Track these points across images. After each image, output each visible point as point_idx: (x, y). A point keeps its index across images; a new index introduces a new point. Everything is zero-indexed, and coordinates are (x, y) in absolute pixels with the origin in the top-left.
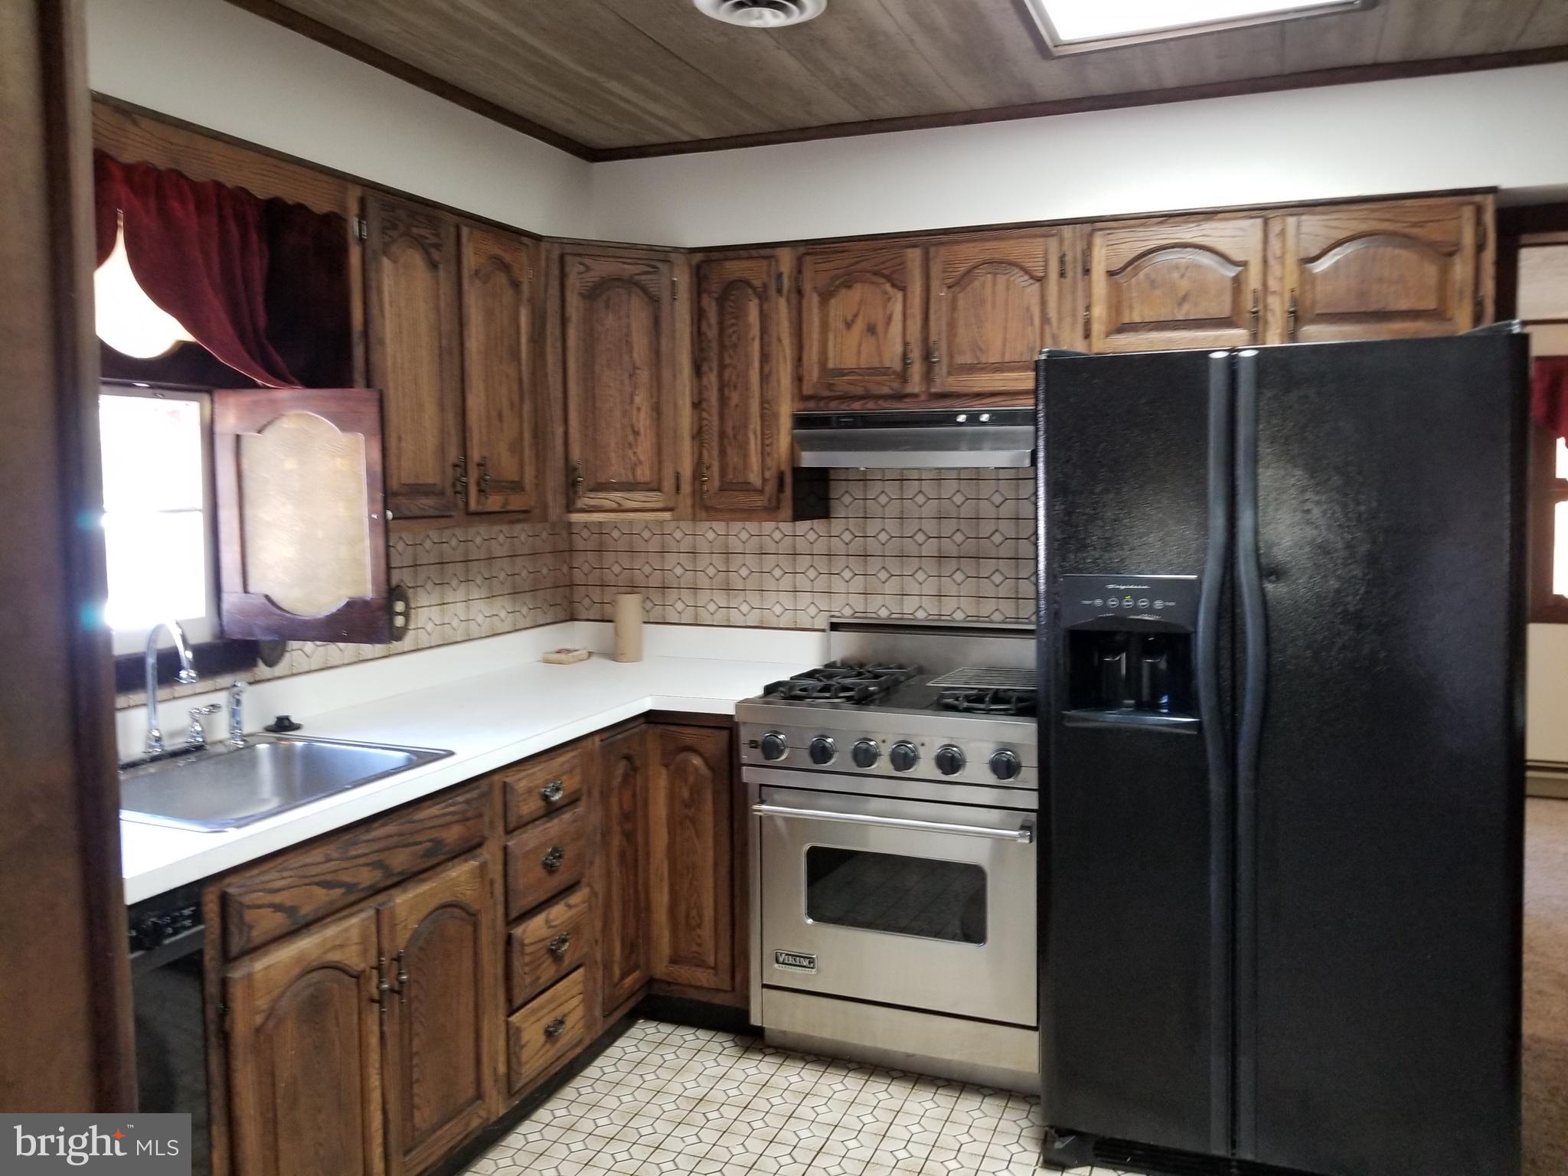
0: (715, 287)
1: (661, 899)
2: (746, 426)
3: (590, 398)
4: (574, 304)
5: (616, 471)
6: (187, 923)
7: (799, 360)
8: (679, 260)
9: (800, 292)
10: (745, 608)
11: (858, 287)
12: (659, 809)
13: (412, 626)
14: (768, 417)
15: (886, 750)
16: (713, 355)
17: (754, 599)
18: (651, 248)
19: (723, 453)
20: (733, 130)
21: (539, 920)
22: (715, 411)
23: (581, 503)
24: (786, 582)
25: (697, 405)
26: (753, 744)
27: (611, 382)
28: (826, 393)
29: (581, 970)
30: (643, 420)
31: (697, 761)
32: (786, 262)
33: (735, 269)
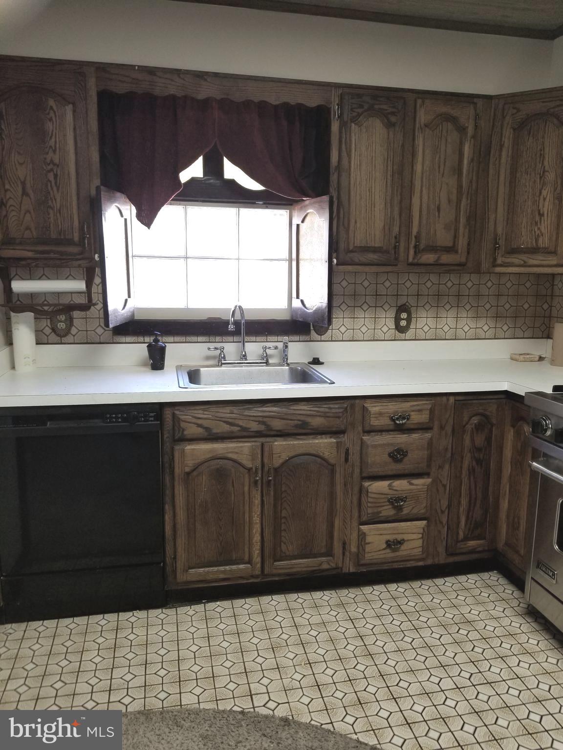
5: (525, 240)
6: (152, 419)
13: (412, 326)
21: (384, 484)
23: (501, 261)
27: (527, 183)
29: (425, 522)
30: (547, 206)
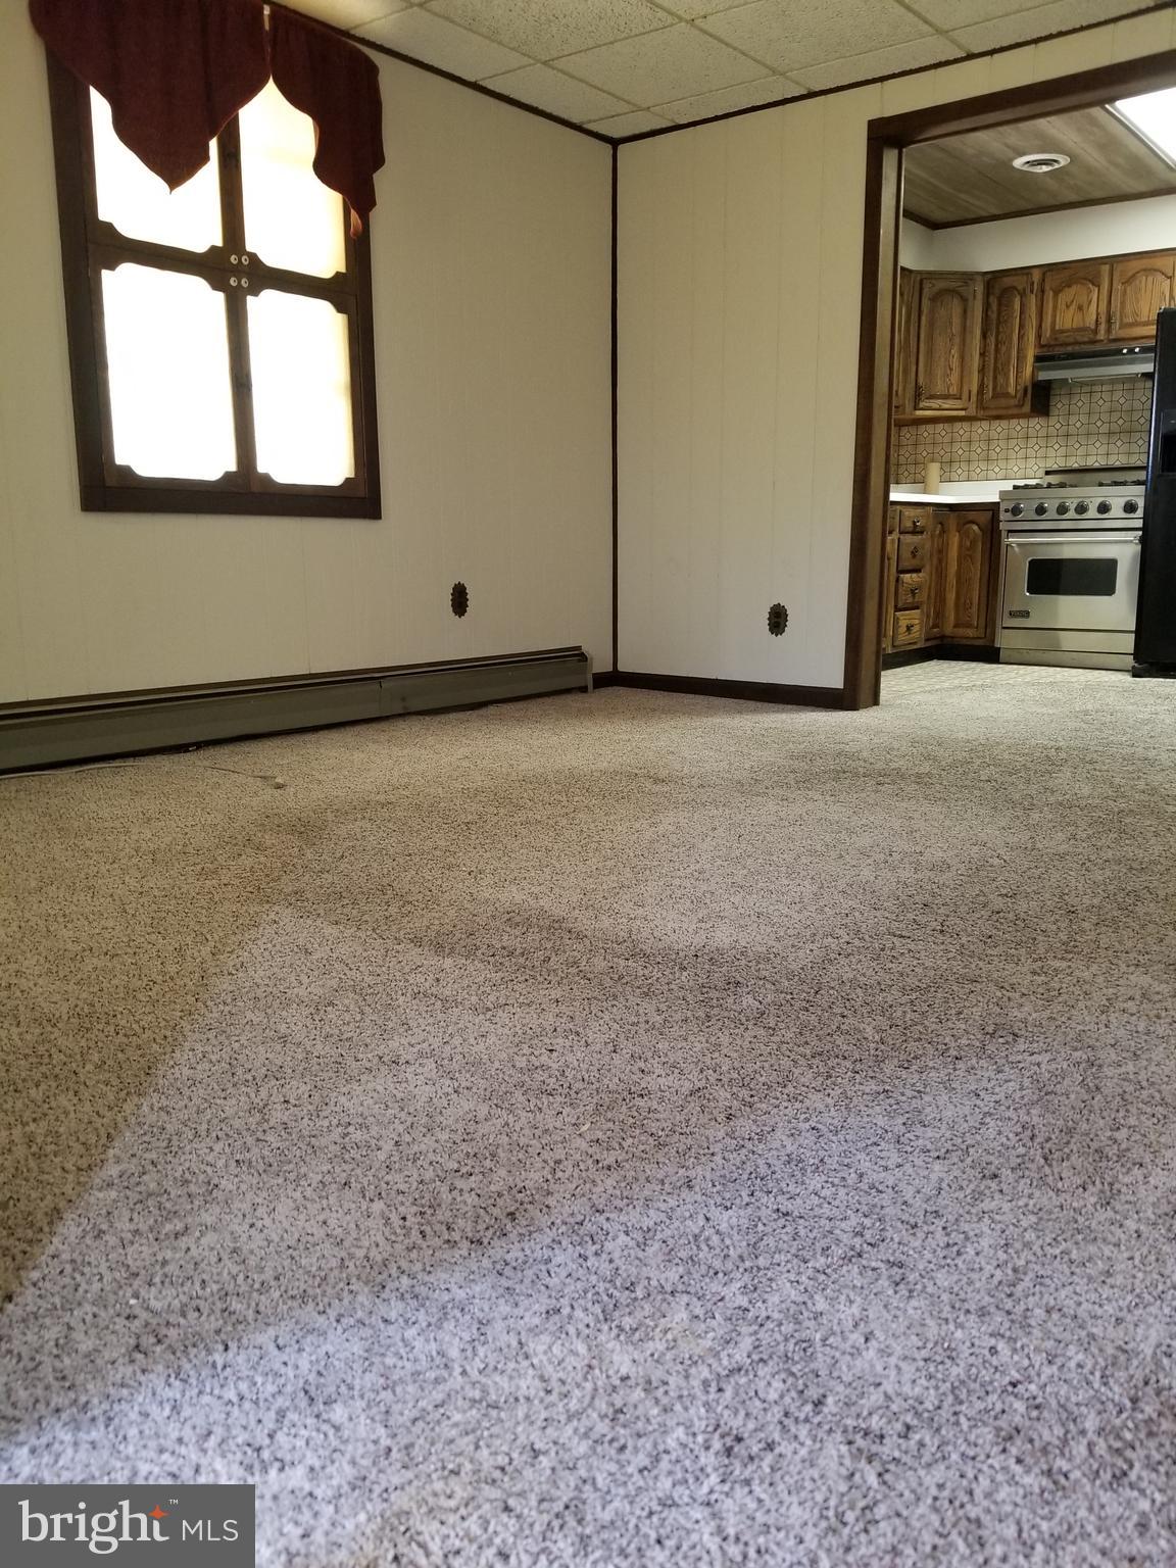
0: (997, 291)
1: (951, 597)
2: (1009, 362)
3: (930, 352)
4: (926, 303)
5: (939, 388)
7: (1040, 327)
8: (979, 278)
9: (1043, 291)
10: (997, 470)
11: (1074, 287)
12: (954, 552)
14: (1021, 358)
15: (1073, 507)
16: (994, 327)
17: (1002, 464)
18: (965, 273)
19: (995, 378)
20: (1013, 209)
21: (908, 575)
22: (992, 357)
23: (921, 405)
24: (1021, 453)
25: (982, 354)
26: (1007, 511)
27: (940, 342)
28: (1053, 343)
30: (955, 363)
31: (975, 527)
32: (1036, 276)
33: (1008, 281)
